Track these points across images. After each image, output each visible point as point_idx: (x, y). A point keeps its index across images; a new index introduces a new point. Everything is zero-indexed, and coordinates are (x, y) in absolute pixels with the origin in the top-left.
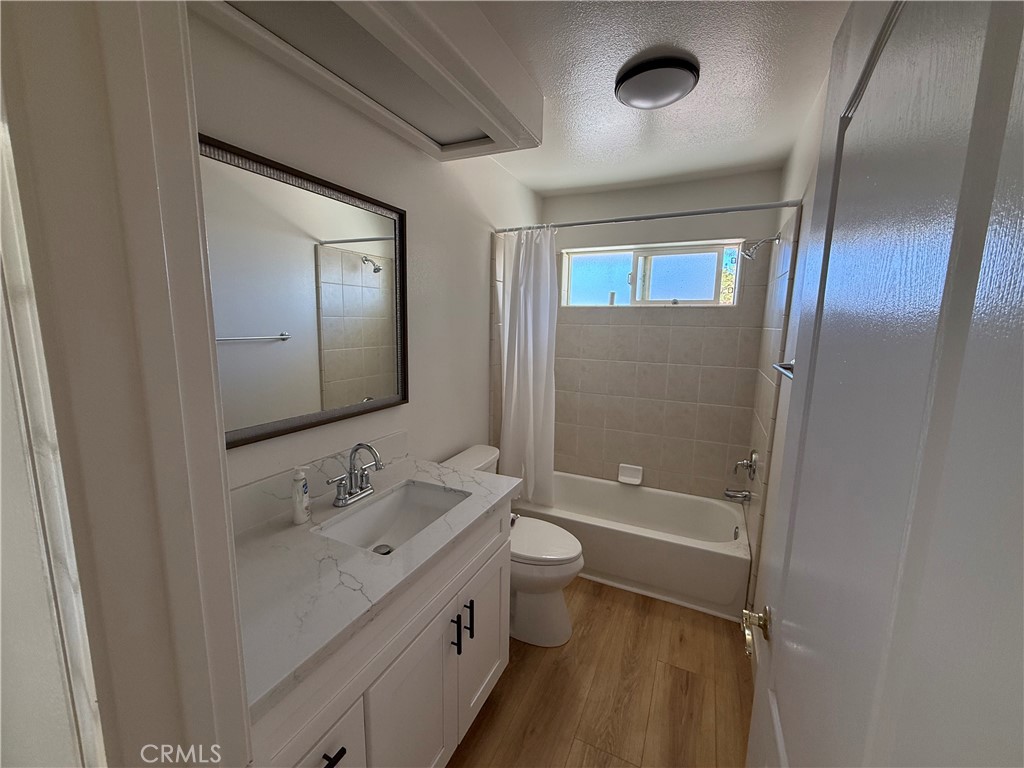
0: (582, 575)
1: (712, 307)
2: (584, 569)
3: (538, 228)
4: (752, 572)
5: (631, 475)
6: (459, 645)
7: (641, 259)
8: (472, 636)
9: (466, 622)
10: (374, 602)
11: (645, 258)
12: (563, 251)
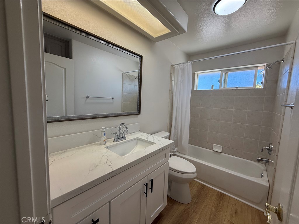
0: (195, 179)
1: (252, 89)
2: (196, 178)
3: (186, 63)
4: (270, 191)
5: (218, 148)
6: (146, 193)
7: (224, 74)
8: (152, 192)
9: (149, 186)
10: (113, 170)
11: (226, 73)
12: (195, 72)
